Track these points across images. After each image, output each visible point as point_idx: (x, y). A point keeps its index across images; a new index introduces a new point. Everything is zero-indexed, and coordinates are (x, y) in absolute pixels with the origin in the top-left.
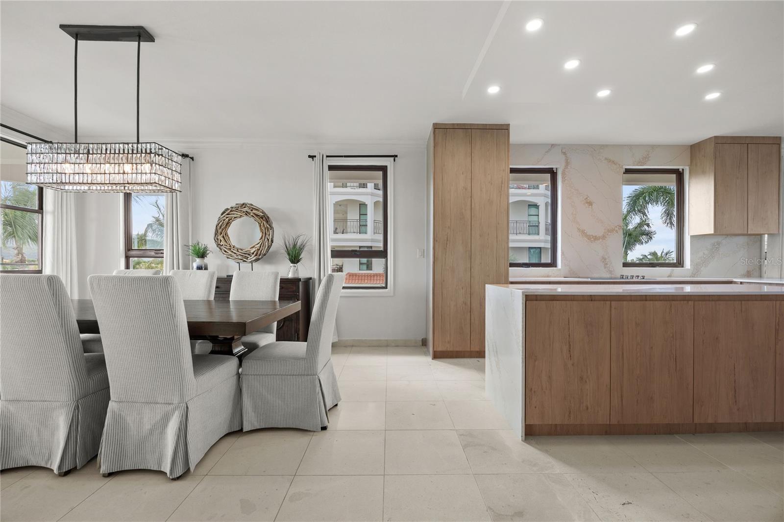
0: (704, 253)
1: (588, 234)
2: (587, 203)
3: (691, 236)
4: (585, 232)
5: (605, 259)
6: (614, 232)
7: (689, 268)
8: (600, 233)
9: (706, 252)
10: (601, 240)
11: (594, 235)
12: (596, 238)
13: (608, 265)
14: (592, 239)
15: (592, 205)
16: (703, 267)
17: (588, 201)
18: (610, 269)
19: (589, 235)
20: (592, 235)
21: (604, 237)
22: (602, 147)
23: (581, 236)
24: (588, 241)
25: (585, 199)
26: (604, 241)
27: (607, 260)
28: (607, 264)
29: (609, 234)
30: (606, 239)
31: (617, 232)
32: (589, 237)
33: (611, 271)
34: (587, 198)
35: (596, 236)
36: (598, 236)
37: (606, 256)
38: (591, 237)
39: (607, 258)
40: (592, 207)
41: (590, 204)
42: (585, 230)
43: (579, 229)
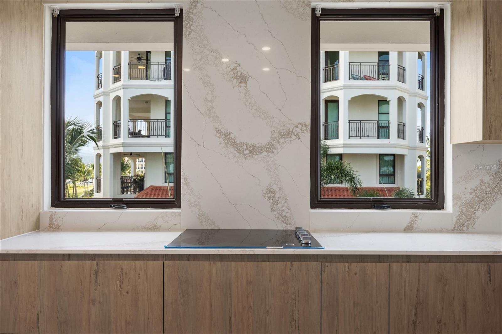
0: (482, 182)
1: (237, 140)
2: (236, 77)
3: (453, 145)
4: (232, 136)
5: (274, 193)
6: (293, 137)
7: (451, 212)
8: (262, 139)
9: (487, 179)
10: (265, 153)
11: (250, 143)
12: (254, 150)
13: (280, 205)
14: (247, 152)
15: (246, 83)
16: (480, 211)
17: (239, 74)
18: (284, 214)
19: (240, 143)
20: (246, 144)
21: (270, 148)
23: (223, 145)
24: (238, 154)
25: (232, 70)
26: (272, 155)
27: (277, 195)
28: (276, 203)
29: (282, 140)
30: (275, 151)
31: (299, 139)
32: (240, 148)
33: (287, 217)
34: (235, 68)
35: (254, 146)
36: (258, 145)
37: (275, 187)
38: (245, 147)
39: (277, 190)
40: (245, 88)
41: (243, 79)
42: (231, 133)
43: (218, 131)
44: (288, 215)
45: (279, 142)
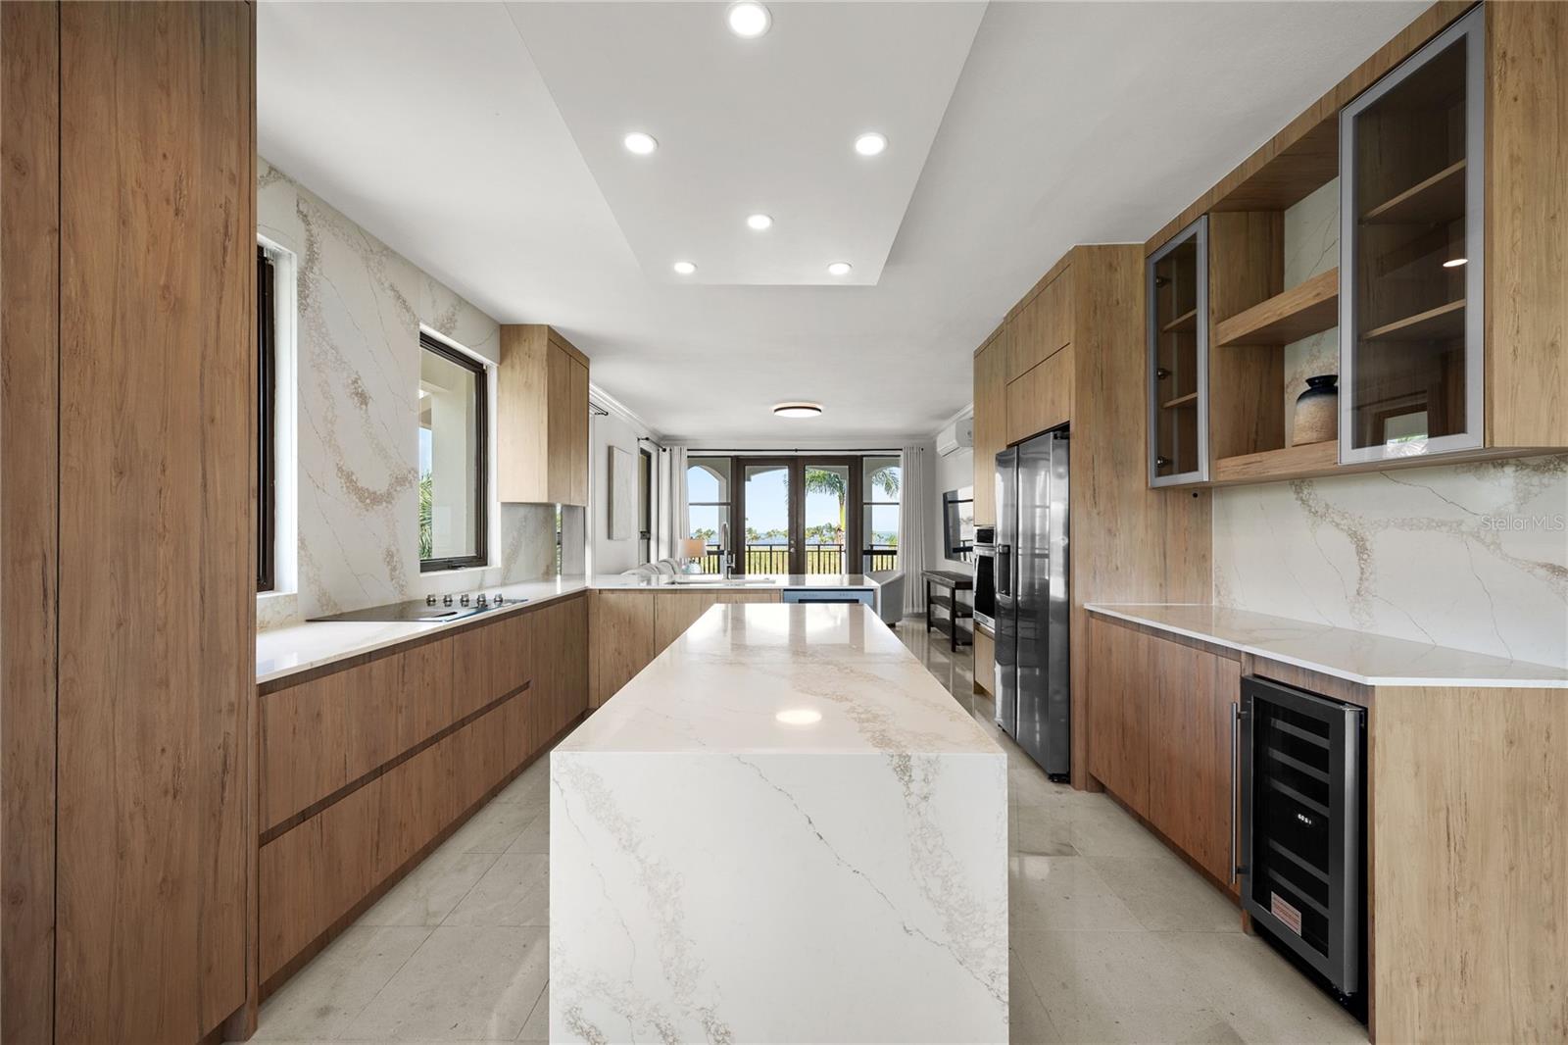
0: (513, 538)
1: (359, 484)
2: (357, 394)
3: (502, 502)
4: (354, 478)
5: (392, 556)
6: (407, 484)
7: (500, 566)
8: (381, 485)
9: (515, 535)
10: (384, 504)
11: (371, 490)
12: (374, 499)
13: (397, 572)
14: (368, 501)
15: (366, 405)
16: (513, 564)
17: (360, 390)
18: (401, 582)
19: (362, 488)
20: (367, 490)
21: (388, 497)
22: (385, 252)
23: (344, 489)
24: (360, 504)
25: (353, 384)
26: (390, 506)
27: (395, 559)
28: (394, 569)
29: (398, 489)
30: (393, 502)
31: (412, 487)
32: (361, 495)
33: (403, 586)
34: (355, 382)
35: (375, 493)
36: (378, 493)
37: (393, 549)
38: (366, 494)
39: (395, 552)
40: (366, 410)
41: (363, 398)
42: (352, 473)
43: (340, 469)
44: (404, 583)
45: (396, 490)
